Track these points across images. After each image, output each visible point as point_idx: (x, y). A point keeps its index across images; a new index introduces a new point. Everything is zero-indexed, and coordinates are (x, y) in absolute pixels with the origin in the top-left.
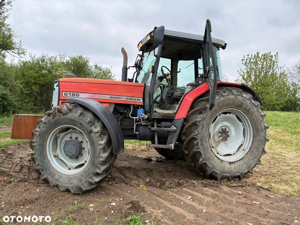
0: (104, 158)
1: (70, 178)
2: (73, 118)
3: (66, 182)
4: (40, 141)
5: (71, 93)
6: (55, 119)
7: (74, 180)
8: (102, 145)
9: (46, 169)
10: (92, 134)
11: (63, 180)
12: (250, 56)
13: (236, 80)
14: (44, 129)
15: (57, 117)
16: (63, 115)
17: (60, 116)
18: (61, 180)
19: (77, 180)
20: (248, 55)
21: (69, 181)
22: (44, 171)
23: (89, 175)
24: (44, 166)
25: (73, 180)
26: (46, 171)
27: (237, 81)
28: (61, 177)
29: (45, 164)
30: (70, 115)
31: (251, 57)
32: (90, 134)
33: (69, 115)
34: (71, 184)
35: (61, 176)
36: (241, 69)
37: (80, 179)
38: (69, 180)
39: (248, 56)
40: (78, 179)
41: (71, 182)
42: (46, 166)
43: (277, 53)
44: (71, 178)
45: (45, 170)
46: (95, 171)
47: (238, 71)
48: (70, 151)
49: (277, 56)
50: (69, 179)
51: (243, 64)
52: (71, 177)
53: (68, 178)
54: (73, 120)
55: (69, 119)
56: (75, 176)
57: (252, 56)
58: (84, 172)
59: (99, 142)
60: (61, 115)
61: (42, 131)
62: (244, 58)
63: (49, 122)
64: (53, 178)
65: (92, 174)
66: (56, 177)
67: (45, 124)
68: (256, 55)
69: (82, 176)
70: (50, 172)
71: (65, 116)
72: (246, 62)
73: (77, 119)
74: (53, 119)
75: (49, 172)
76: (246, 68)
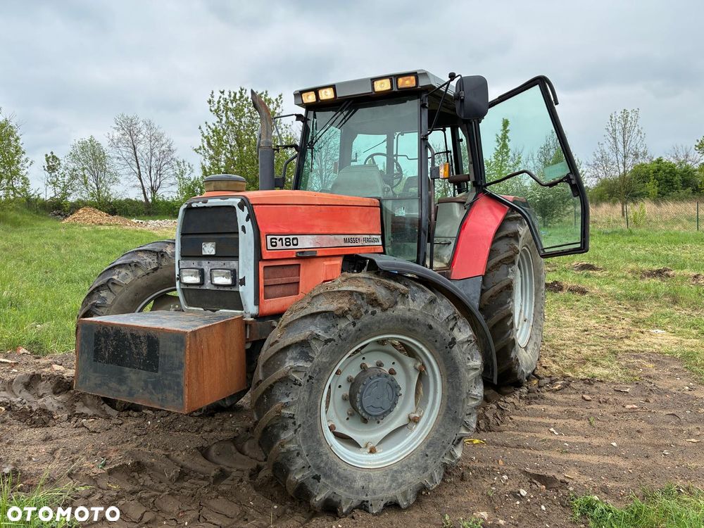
0: (480, 398)
1: (393, 473)
2: (408, 314)
3: (386, 486)
4: (310, 396)
5: (284, 237)
6: (359, 325)
7: (409, 474)
8: (476, 369)
9: (329, 473)
10: (456, 348)
11: (378, 484)
12: (226, 95)
13: (198, 147)
14: (324, 360)
15: (366, 319)
16: (384, 310)
17: (374, 313)
18: (372, 485)
19: (414, 472)
20: (222, 92)
21: (393, 481)
22: (322, 480)
23: (444, 448)
24: (322, 465)
25: (403, 474)
26: (328, 477)
27: (199, 151)
28: (368, 479)
29: (324, 458)
30: (402, 307)
31: (227, 97)
32: (451, 348)
33: (400, 306)
34: (400, 485)
35: (369, 476)
36: (206, 123)
37: (424, 466)
38: (394, 479)
39: (222, 95)
40: (416, 468)
41: (400, 481)
42: (326, 464)
43: (280, 96)
44: (396, 471)
45: (325, 475)
46: (458, 435)
47: (200, 128)
48: (378, 404)
49: (280, 102)
50: (392, 476)
51: (211, 110)
52: (395, 468)
53: (387, 475)
54: (409, 321)
55: (397, 320)
56: (405, 465)
57: (230, 96)
58: (428, 447)
59: (470, 364)
60: (378, 310)
61: (318, 365)
62: (213, 97)
63: (340, 336)
64: (350, 488)
65: (451, 443)
66: (359, 484)
67: (329, 344)
68: (238, 95)
69: (427, 455)
70: (339, 477)
71: (389, 312)
72: (218, 107)
73: (420, 316)
74: (354, 324)
75: (336, 478)
76: (218, 122)
